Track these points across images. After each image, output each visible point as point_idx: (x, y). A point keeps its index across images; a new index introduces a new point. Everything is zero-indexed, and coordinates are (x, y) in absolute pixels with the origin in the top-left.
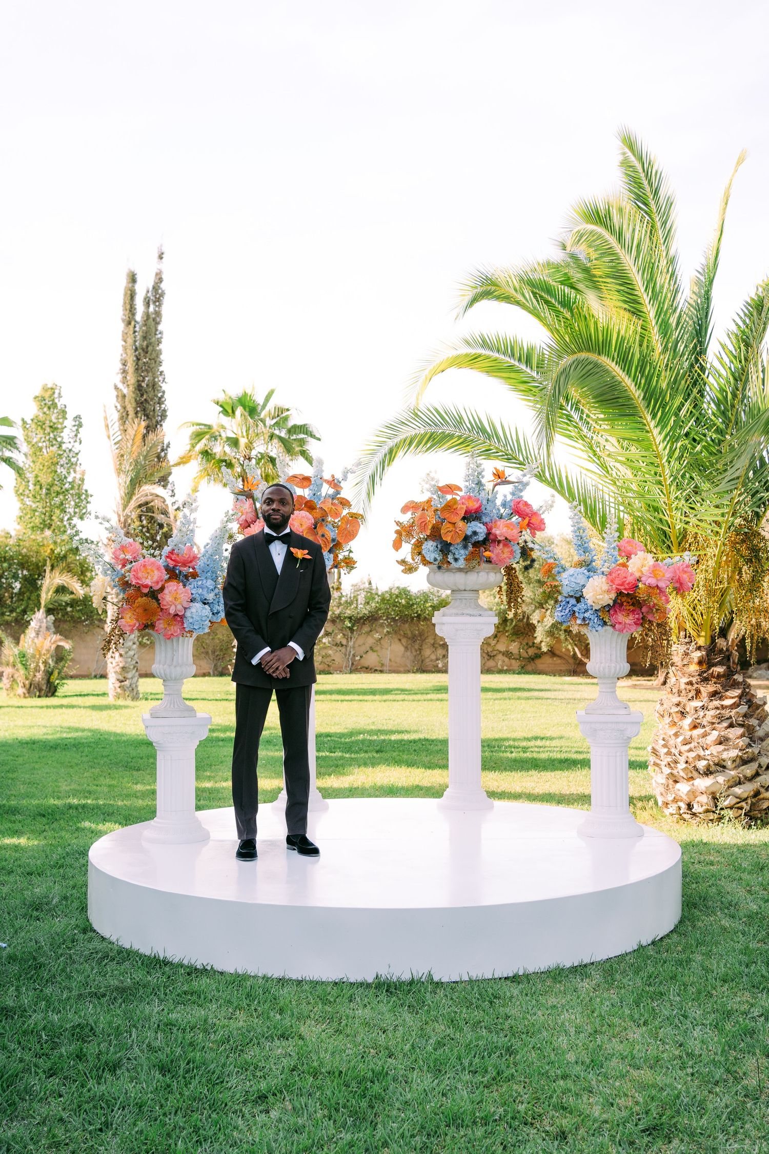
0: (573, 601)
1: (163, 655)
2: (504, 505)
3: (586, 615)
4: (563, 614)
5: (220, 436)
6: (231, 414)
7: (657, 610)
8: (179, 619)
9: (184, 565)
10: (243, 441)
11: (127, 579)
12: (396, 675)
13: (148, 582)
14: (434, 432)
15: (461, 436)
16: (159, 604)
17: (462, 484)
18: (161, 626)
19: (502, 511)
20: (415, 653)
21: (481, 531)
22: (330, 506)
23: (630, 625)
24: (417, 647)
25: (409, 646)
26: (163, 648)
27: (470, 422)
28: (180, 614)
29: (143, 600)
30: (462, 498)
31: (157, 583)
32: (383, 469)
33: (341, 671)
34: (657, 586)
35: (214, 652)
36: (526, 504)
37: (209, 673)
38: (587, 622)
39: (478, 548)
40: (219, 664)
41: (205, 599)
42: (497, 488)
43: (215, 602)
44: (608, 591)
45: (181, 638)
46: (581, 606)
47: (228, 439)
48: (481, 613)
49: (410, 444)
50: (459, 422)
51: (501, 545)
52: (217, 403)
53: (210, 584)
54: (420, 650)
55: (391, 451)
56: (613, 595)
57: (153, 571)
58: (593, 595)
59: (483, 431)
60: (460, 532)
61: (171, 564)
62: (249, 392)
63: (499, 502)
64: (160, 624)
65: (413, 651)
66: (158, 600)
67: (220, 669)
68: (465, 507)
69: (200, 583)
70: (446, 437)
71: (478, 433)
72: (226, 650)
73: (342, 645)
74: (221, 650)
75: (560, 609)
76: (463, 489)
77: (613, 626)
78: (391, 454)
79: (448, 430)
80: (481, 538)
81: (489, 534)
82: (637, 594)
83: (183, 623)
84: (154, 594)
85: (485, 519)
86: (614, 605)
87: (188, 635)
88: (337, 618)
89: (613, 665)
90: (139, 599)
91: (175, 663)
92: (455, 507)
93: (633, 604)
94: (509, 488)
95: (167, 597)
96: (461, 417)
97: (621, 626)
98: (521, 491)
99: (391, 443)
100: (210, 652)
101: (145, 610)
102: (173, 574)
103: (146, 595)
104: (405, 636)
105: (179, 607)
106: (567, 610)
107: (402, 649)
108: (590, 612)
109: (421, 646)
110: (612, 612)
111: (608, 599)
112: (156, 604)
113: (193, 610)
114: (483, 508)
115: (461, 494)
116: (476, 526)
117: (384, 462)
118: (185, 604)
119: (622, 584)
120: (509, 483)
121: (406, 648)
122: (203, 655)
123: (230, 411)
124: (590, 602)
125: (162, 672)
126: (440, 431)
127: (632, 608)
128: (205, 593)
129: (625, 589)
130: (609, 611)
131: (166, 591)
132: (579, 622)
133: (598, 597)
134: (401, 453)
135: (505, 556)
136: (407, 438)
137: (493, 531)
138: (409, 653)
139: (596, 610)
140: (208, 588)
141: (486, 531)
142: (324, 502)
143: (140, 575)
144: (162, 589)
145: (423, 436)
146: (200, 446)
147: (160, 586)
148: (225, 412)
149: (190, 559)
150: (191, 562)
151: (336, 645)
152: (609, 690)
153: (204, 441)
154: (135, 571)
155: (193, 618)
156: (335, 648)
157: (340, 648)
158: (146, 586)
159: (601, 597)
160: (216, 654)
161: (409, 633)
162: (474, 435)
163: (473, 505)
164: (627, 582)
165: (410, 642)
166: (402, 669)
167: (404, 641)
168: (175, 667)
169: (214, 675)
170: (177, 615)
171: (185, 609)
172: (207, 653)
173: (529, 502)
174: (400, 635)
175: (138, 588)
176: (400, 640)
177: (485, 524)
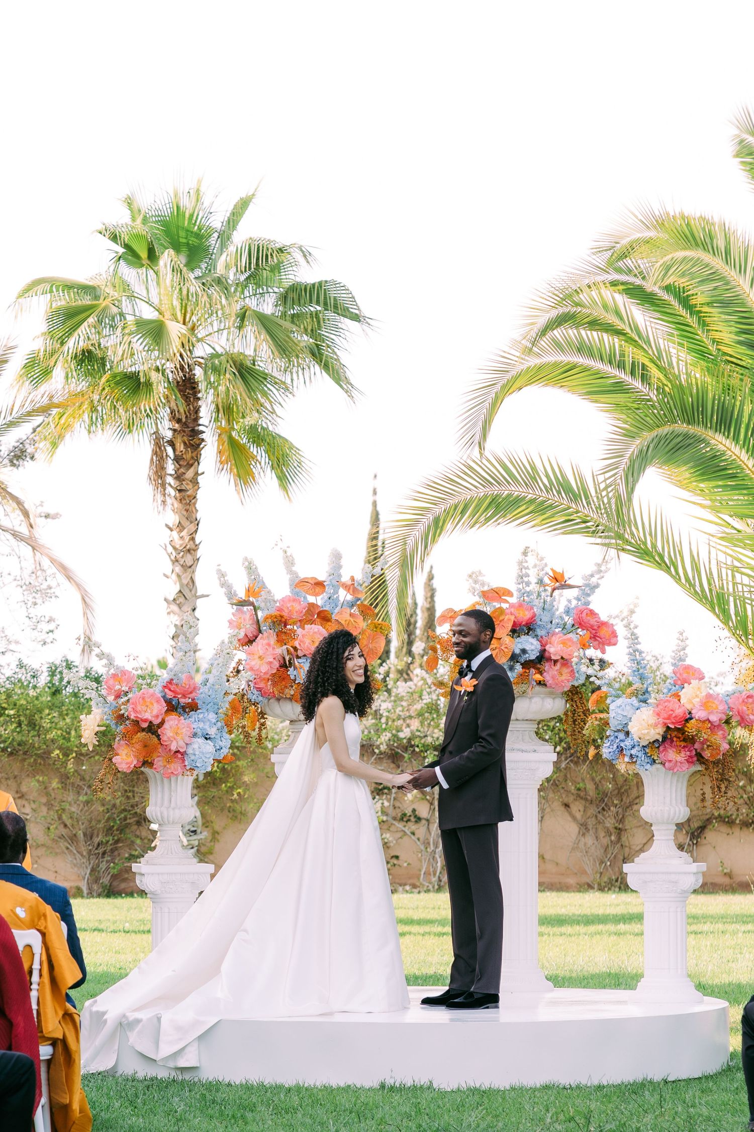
0: (621, 736)
1: (160, 795)
2: (567, 612)
3: (633, 752)
4: (610, 750)
5: (122, 315)
6: (145, 261)
7: (708, 746)
8: (180, 756)
9: (184, 696)
10: (175, 330)
11: (122, 712)
12: (554, 894)
13: (148, 716)
14: (497, 495)
15: (535, 499)
16: (159, 739)
17: (513, 588)
18: (161, 763)
19: (566, 618)
20: (605, 841)
21: (533, 647)
22: (348, 618)
23: (681, 763)
24: (610, 823)
25: (591, 822)
26: (159, 789)
27: (547, 476)
28: (182, 750)
29: (141, 735)
30: (512, 606)
31: (157, 716)
32: (426, 547)
33: (414, 886)
34: (708, 720)
35: (89, 836)
36: (592, 613)
37: (79, 889)
38: (634, 760)
39: (529, 669)
40: (103, 866)
41: (207, 734)
42: (556, 593)
43: (218, 737)
44: (656, 725)
45: (180, 777)
46: (628, 743)
47: (141, 324)
48: (536, 748)
49: (463, 512)
50: (533, 477)
51: (559, 665)
52: (114, 238)
53: (212, 717)
54: (620, 831)
55: (436, 520)
56: (661, 730)
57: (152, 704)
58: (638, 730)
59: (568, 489)
60: (506, 650)
61: (170, 695)
62: (187, 204)
63: (561, 609)
64: (159, 761)
65: (602, 834)
66: (158, 736)
67: (106, 880)
68: (513, 618)
69: (201, 716)
70: (516, 502)
71: (559, 492)
72: (121, 830)
73: (418, 819)
74: (109, 830)
75: (608, 744)
76: (515, 594)
77: (663, 764)
78: (438, 526)
79: (517, 491)
80: (533, 656)
81: (543, 651)
82: (686, 729)
83: (183, 761)
84: (153, 729)
85: (540, 632)
86: (663, 741)
87: (188, 773)
88: (405, 749)
89: (667, 808)
90: (139, 734)
91: (173, 805)
92: (501, 618)
93: (684, 740)
94: (574, 592)
95: (167, 732)
96: (534, 468)
97: (671, 764)
98: (589, 595)
99: (438, 510)
100: (80, 834)
101: (145, 746)
102: (172, 707)
103: (143, 730)
104: (580, 794)
105: (181, 743)
106: (615, 747)
107: (574, 828)
108: (637, 748)
109: (621, 821)
110: (661, 748)
111: (656, 733)
112: (156, 739)
113: (196, 746)
114: (537, 619)
115: (513, 600)
116: (527, 641)
117: (427, 538)
118: (187, 740)
119: (668, 718)
120: (570, 587)
121: (584, 827)
122: (63, 844)
123: (144, 254)
124: (636, 739)
125: (159, 814)
126: (506, 492)
127: (683, 744)
128: (207, 727)
129: (673, 723)
130: (658, 747)
131: (166, 726)
132: (627, 759)
133: (643, 732)
134: (449, 526)
135: (563, 678)
136: (459, 503)
137: (547, 648)
138: (589, 840)
139: (643, 746)
140: (210, 722)
141: (539, 647)
142: (340, 613)
143: (139, 708)
144: (162, 723)
145: (481, 501)
146: (76, 343)
147: (159, 720)
148: (130, 255)
149: (190, 690)
150: (191, 693)
151: (404, 818)
152: (663, 838)
153: (83, 329)
154: (133, 704)
155: (195, 755)
156: (400, 825)
157: (412, 826)
158: (145, 721)
159: (646, 731)
160: (96, 840)
161: (590, 787)
162: (553, 498)
163: (524, 616)
164: (674, 715)
165: (592, 810)
166: (571, 881)
167: (577, 808)
168: (174, 809)
169: (90, 895)
170: (178, 752)
171: (187, 744)
172: (73, 838)
173: (596, 611)
174: (568, 792)
175: (136, 723)
176: (567, 806)
177: (540, 639)
